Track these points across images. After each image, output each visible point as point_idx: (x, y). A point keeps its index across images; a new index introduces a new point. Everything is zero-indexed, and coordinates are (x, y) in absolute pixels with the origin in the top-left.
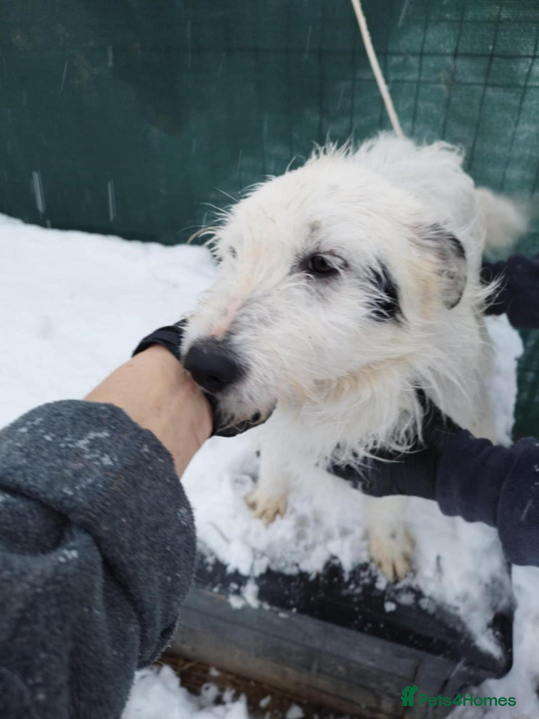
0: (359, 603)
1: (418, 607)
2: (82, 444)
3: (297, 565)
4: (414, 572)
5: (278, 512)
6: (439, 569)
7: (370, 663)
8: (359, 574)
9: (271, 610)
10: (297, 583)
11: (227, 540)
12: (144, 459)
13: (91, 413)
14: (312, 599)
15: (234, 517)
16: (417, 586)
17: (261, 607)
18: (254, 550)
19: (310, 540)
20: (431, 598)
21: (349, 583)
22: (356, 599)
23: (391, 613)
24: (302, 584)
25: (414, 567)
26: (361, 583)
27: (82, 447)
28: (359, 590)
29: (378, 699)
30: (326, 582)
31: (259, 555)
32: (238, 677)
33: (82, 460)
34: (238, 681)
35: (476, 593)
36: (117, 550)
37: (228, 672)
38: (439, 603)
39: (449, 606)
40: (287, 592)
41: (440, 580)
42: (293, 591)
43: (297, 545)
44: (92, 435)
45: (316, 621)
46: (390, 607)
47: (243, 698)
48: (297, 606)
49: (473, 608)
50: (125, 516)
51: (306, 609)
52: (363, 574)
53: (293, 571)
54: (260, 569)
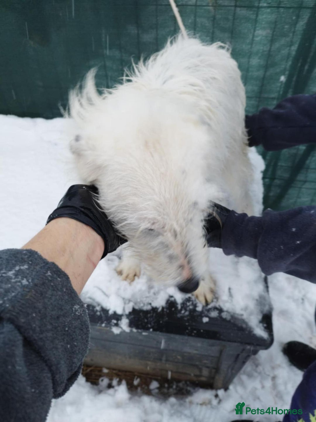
0: (188, 321)
1: (221, 317)
2: (11, 274)
3: (150, 304)
4: (217, 298)
5: (135, 275)
6: (231, 295)
7: (195, 352)
8: (186, 304)
9: (138, 332)
10: (151, 314)
11: (107, 295)
12: (48, 279)
13: (18, 256)
14: (161, 322)
15: (110, 281)
16: (219, 306)
17: (131, 331)
18: (124, 299)
19: (156, 289)
20: (227, 312)
21: (181, 310)
22: (186, 319)
23: (207, 323)
24: (154, 315)
25: (217, 296)
26: (188, 309)
27: (11, 275)
28: (187, 313)
29: (200, 370)
30: (168, 311)
31: (127, 302)
32: (120, 371)
33: (10, 283)
34: (120, 373)
35: (252, 305)
36: (31, 332)
37: (114, 369)
38: (232, 314)
39: (238, 314)
40: (146, 321)
41: (232, 301)
42: (149, 319)
43: (149, 292)
44: (17, 268)
45: (165, 334)
46: (205, 320)
47: (124, 382)
48: (152, 327)
49: (251, 314)
50: (36, 313)
51: (158, 328)
52: (188, 304)
53: (149, 308)
54: (128, 309)
